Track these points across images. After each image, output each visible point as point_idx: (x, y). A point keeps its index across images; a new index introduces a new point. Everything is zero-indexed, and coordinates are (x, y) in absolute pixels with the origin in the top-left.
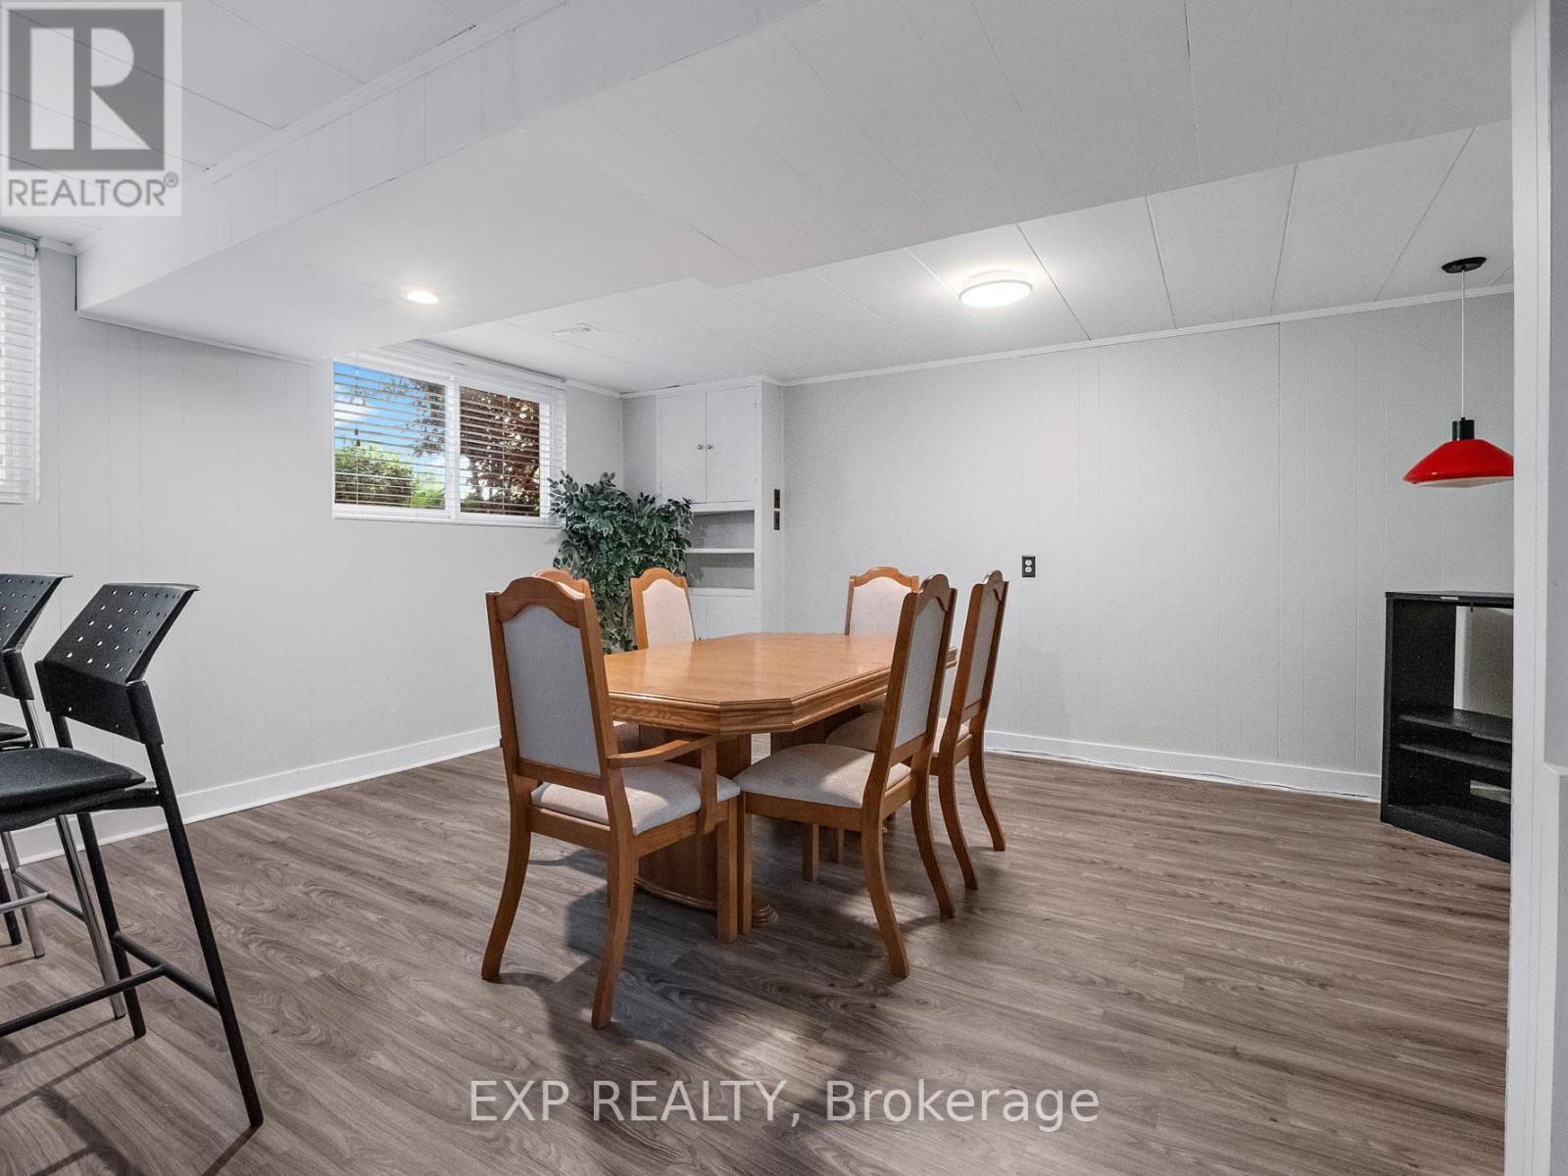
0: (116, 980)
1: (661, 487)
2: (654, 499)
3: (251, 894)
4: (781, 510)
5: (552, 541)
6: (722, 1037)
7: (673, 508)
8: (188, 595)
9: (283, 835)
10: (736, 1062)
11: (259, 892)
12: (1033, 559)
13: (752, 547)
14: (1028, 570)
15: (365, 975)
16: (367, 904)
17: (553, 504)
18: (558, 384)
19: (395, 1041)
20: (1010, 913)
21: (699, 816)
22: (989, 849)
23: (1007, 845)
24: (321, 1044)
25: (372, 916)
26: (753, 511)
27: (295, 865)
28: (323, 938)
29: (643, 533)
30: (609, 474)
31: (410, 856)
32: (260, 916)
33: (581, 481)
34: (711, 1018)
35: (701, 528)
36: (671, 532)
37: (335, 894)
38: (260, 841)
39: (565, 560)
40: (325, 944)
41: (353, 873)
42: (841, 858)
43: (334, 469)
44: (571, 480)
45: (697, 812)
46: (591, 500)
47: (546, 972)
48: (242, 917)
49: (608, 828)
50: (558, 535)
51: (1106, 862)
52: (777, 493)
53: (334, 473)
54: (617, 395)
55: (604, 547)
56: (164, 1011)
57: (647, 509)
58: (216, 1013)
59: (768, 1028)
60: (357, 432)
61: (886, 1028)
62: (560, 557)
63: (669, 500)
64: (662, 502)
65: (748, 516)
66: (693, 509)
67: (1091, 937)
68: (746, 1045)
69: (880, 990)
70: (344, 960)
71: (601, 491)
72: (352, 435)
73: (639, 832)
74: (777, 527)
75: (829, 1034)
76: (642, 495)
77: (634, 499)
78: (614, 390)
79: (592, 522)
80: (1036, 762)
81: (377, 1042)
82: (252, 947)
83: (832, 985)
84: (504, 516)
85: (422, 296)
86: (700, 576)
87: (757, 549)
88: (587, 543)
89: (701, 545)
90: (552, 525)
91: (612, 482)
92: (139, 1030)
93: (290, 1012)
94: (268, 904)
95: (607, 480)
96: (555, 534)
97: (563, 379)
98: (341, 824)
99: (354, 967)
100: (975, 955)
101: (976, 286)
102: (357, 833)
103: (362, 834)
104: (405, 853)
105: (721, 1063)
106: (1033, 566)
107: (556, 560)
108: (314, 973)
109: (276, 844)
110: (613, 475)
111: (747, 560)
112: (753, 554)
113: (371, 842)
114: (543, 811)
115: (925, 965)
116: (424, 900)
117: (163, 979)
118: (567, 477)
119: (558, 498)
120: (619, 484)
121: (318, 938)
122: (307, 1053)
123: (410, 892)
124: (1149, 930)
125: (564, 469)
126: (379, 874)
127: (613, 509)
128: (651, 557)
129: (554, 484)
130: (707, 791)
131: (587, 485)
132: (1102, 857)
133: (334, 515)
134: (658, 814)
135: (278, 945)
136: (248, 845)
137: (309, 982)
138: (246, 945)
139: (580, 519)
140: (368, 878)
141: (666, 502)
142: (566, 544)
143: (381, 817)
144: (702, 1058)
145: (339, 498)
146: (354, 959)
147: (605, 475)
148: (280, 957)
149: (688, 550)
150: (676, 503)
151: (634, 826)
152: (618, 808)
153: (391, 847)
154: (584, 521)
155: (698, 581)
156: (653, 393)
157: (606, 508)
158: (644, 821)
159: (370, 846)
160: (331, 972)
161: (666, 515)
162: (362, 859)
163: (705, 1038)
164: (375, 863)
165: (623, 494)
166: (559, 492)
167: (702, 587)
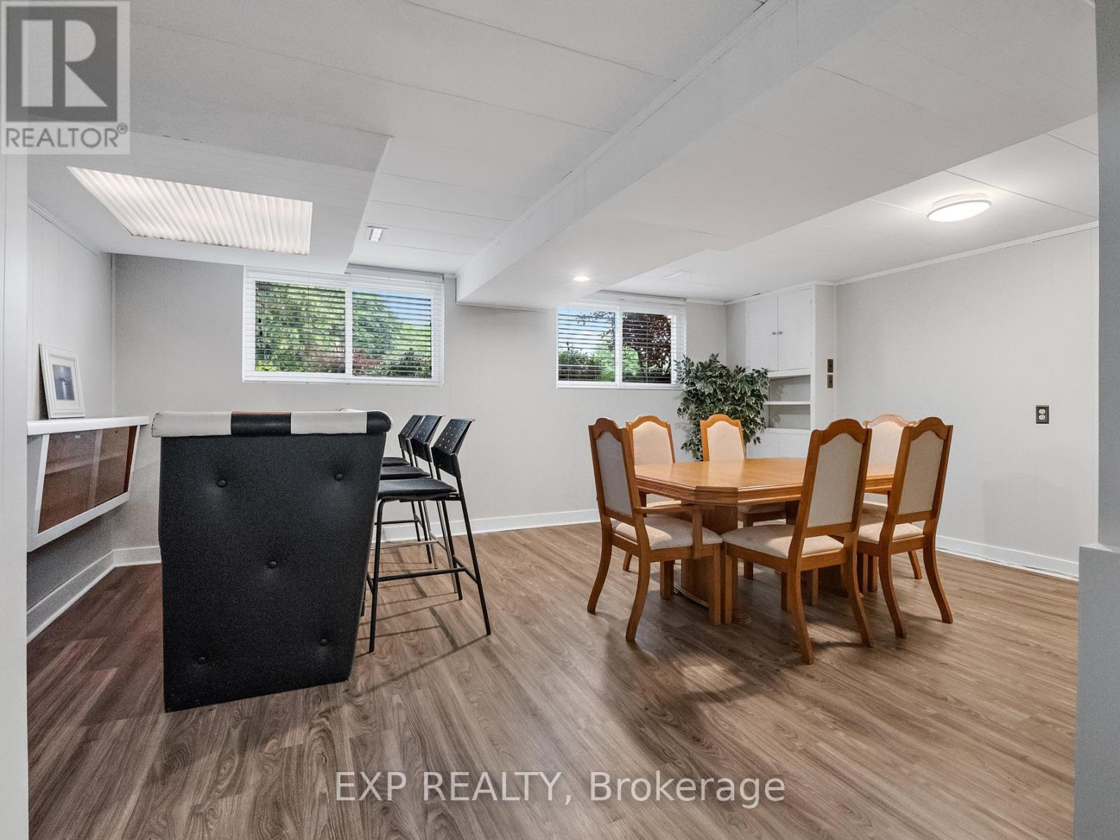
0: (453, 569)
1: (749, 362)
2: (744, 369)
3: (509, 562)
4: (834, 374)
5: (677, 398)
6: (684, 659)
7: (756, 375)
8: (471, 422)
9: (528, 542)
10: (685, 669)
11: (513, 562)
12: (1047, 408)
13: (809, 399)
14: (1042, 418)
15: (541, 599)
16: (552, 575)
17: (678, 376)
18: (681, 302)
19: (543, 623)
20: (915, 654)
21: (692, 548)
22: (938, 621)
23: (954, 620)
24: (517, 617)
25: (552, 579)
26: (809, 376)
27: (530, 554)
28: (531, 583)
29: (733, 391)
30: (715, 354)
31: (577, 559)
32: (511, 571)
33: (696, 360)
34: (685, 652)
35: (779, 388)
36: (753, 391)
37: (541, 568)
38: (518, 543)
39: (684, 410)
40: (530, 585)
41: (551, 562)
42: (814, 603)
43: (557, 362)
44: (689, 360)
45: (691, 547)
46: (701, 372)
47: (617, 616)
48: (504, 569)
49: (636, 544)
50: (681, 394)
51: (1038, 646)
52: (830, 363)
53: (557, 365)
54: (723, 304)
55: (708, 401)
56: (470, 594)
57: (739, 377)
58: (476, 585)
59: (710, 662)
60: (568, 343)
61: (777, 679)
62: (682, 408)
63: (753, 370)
64: (748, 372)
65: (806, 378)
66: (770, 375)
67: (971, 680)
68: (695, 665)
69: (788, 665)
70: (536, 592)
71: (709, 366)
72: (565, 345)
73: (652, 549)
74: (830, 384)
75: (743, 674)
76: (737, 367)
77: (732, 370)
78: (721, 301)
79: (698, 386)
80: (1045, 578)
81: (537, 621)
82: (504, 580)
83: (760, 656)
84: (647, 384)
85: (581, 278)
86: (778, 420)
87: (812, 403)
88: (698, 399)
89: (779, 399)
90: (676, 389)
91: (718, 359)
92: (461, 598)
93: (510, 605)
94: (515, 567)
95: (714, 359)
96: (679, 393)
97: (685, 299)
98: (554, 542)
99: (538, 595)
100: (867, 667)
101: (938, 209)
102: (559, 546)
103: (561, 547)
104: (575, 557)
105: (679, 668)
106: (1047, 414)
107: (679, 410)
108: (523, 594)
109: (525, 545)
110: (717, 355)
111: (806, 408)
112: (809, 405)
113: (564, 551)
114: (616, 534)
115: (829, 662)
116: (576, 578)
117: (464, 572)
118: (687, 358)
119: (680, 372)
120: (722, 361)
121: (529, 583)
122: (511, 618)
123: (572, 573)
124: (1031, 688)
125: (685, 354)
126: (560, 564)
127: (716, 377)
128: (737, 407)
129: (678, 364)
130: (697, 537)
131: (700, 363)
132: (1037, 642)
133: (557, 386)
134: (664, 542)
135: (513, 581)
136: (514, 544)
137: (521, 597)
138: (502, 579)
139: (693, 384)
140: (556, 564)
141: (751, 371)
142: (685, 399)
143: (571, 541)
144: (670, 664)
145: (561, 378)
146: (539, 592)
147: (713, 355)
148: (512, 586)
149: (766, 403)
150: (758, 371)
151: (651, 545)
152: (642, 535)
153: (571, 555)
154: (695, 385)
155: (777, 423)
156: (744, 300)
157: (711, 376)
158: (656, 544)
159: (562, 552)
160: (529, 595)
161: (751, 380)
162: (557, 557)
163: (676, 657)
164: (561, 559)
165: (724, 367)
166: (680, 368)
167: (780, 428)
